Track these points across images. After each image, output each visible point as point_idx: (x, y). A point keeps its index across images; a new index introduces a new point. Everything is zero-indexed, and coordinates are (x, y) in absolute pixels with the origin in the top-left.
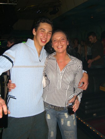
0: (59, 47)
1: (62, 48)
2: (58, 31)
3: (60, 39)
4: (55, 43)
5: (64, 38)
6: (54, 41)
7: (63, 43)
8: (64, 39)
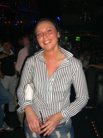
0: (46, 42)
1: (50, 42)
2: (41, 21)
3: (45, 30)
4: (40, 37)
5: (51, 29)
6: (38, 35)
7: (51, 36)
8: (51, 31)
